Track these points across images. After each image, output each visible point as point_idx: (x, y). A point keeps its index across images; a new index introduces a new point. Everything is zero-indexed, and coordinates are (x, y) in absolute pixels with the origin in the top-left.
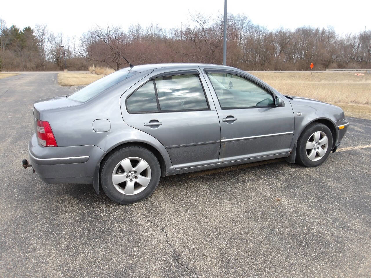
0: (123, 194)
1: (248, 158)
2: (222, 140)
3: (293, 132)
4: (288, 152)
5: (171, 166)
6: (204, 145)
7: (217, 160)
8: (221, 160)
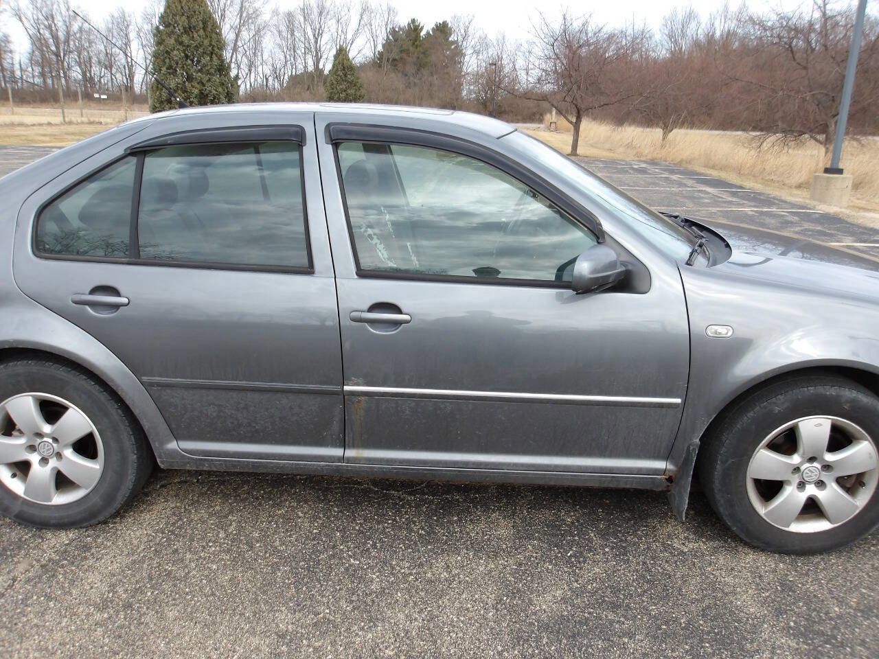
0: (20, 497)
1: (466, 464)
2: (346, 388)
3: (678, 401)
4: (656, 472)
5: (169, 441)
6: (279, 395)
7: (338, 452)
8: (351, 453)
